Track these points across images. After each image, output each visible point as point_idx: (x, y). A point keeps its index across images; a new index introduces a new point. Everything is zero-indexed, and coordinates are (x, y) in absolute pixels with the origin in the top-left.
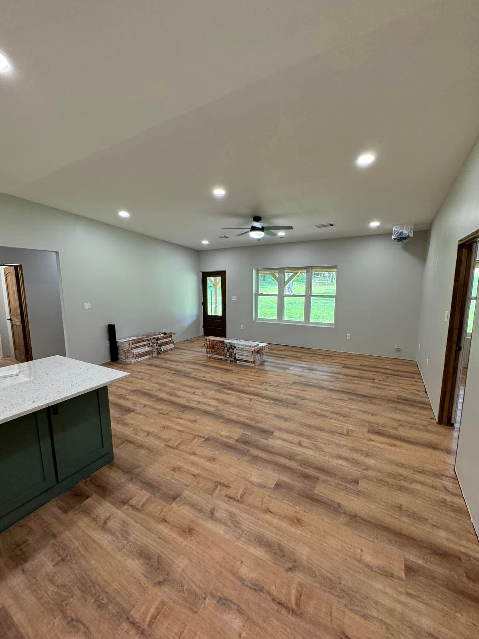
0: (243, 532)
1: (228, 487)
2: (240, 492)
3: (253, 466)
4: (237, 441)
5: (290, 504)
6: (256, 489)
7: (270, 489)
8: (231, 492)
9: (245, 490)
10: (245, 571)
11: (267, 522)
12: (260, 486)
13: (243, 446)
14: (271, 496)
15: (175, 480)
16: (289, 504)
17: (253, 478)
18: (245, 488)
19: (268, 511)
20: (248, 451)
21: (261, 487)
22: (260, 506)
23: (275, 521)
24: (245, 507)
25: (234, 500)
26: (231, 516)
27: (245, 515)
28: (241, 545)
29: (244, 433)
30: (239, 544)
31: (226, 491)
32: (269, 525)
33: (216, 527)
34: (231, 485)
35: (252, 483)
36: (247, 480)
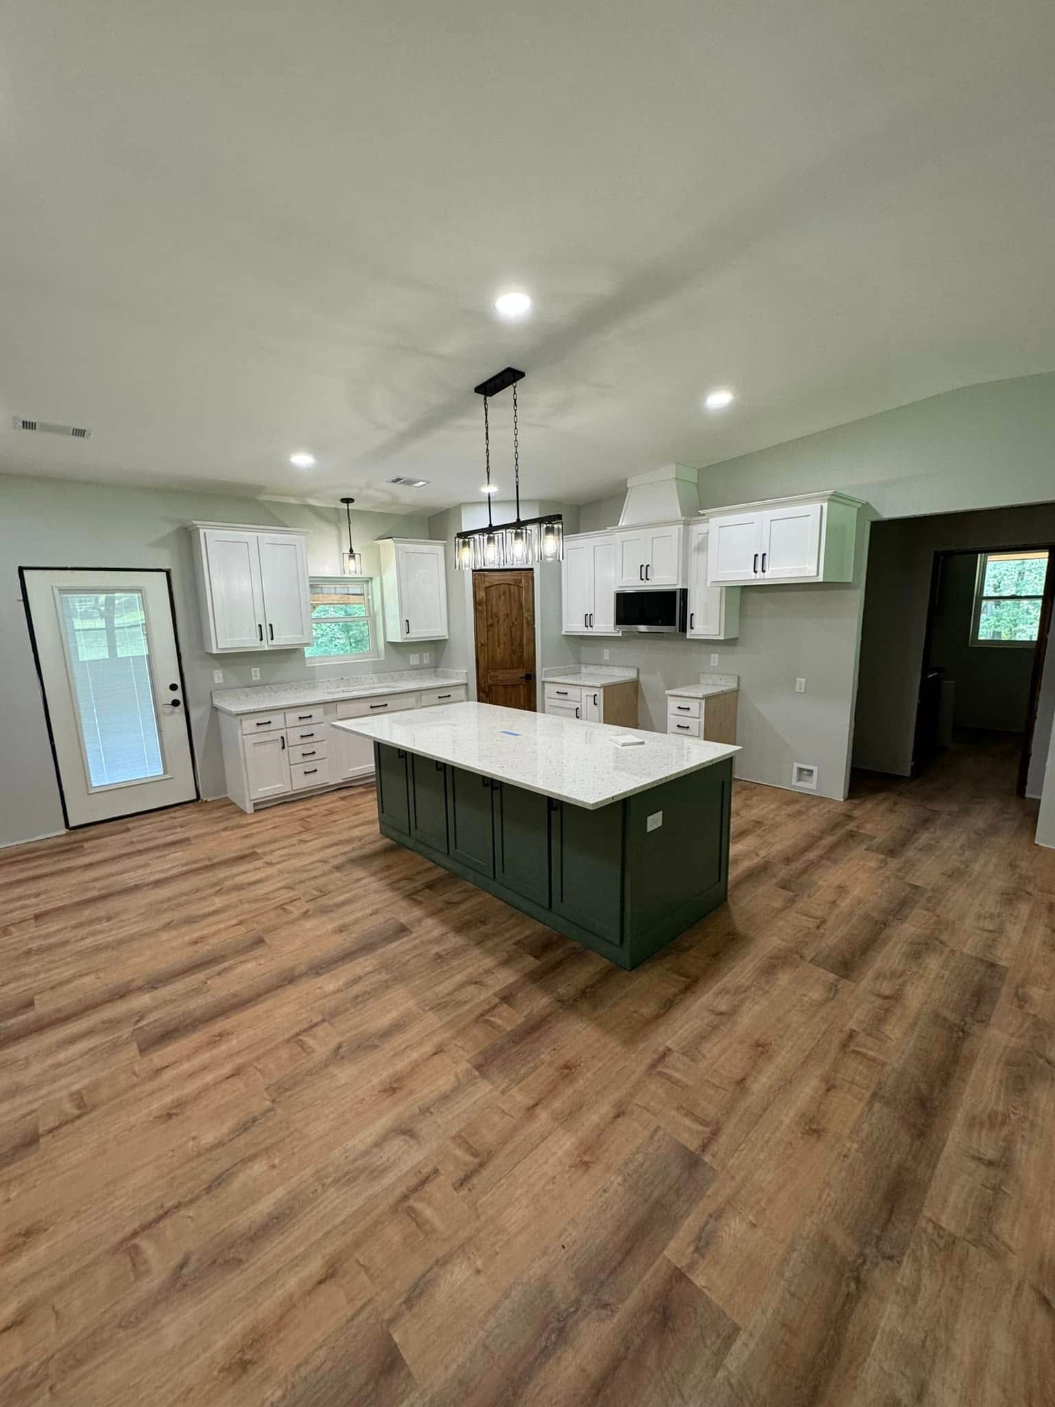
0: (323, 1185)
1: (462, 1184)
2: (428, 1213)
3: (516, 1294)
4: (679, 1276)
5: (303, 1372)
6: (415, 1267)
7: (392, 1321)
8: (440, 1189)
9: (427, 1227)
10: (258, 1168)
11: (305, 1256)
12: (422, 1284)
13: (636, 1293)
14: (370, 1308)
15: (532, 1068)
16: (306, 1362)
17: (459, 1273)
18: (434, 1231)
19: (329, 1275)
20: (606, 1306)
21: (416, 1286)
22: (357, 1255)
23: (292, 1283)
24: (378, 1211)
25: (415, 1189)
26: (373, 1171)
27: (358, 1203)
28: (302, 1173)
29: (737, 1329)
30: (309, 1171)
31: (451, 1173)
32: (297, 1257)
33: (371, 1134)
34: (464, 1192)
35: (443, 1262)
36: (462, 1246)
